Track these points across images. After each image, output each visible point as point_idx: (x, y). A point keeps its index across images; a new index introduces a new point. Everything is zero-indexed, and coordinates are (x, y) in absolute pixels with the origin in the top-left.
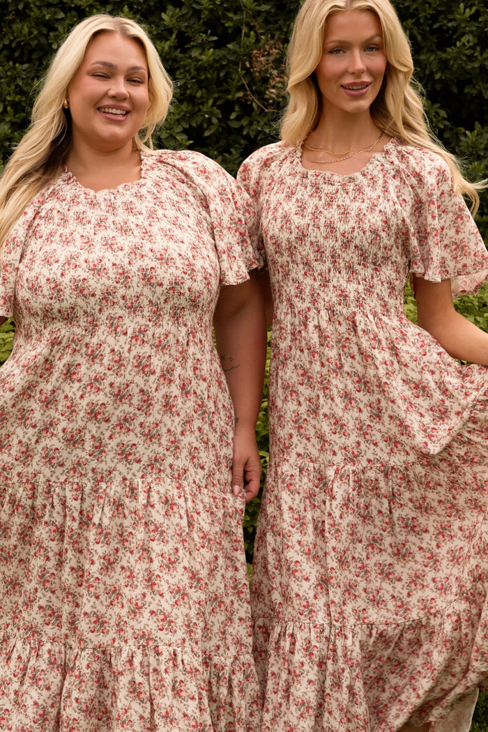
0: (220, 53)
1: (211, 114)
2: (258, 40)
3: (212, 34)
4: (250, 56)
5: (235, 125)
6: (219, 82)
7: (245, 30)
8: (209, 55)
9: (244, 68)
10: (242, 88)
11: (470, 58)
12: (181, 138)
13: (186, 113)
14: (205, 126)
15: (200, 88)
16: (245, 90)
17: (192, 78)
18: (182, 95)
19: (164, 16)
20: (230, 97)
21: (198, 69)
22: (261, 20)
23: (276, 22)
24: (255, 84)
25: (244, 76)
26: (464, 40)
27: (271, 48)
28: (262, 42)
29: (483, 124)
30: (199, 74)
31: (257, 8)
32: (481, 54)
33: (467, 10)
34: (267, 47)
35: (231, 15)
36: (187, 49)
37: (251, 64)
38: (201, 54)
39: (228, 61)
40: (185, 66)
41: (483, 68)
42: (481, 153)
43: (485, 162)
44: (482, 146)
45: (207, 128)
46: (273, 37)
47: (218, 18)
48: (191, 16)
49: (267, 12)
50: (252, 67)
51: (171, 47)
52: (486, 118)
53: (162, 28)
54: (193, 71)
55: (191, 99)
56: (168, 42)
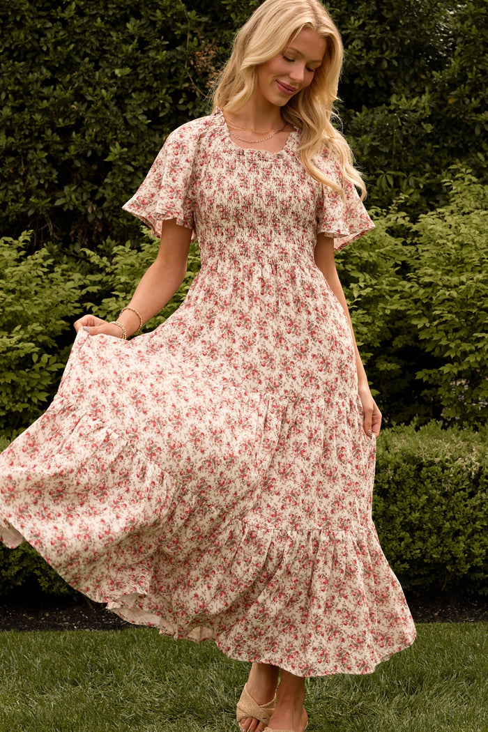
0: (172, 53)
1: (165, 100)
2: (199, 44)
3: (164, 40)
4: (193, 56)
5: (183, 108)
6: (170, 76)
7: (189, 36)
8: (162, 56)
9: (189, 65)
10: (187, 80)
11: (359, 58)
12: (142, 118)
13: (146, 99)
14: (160, 109)
15: (156, 80)
16: (190, 82)
17: (150, 73)
18: (142, 85)
19: (128, 25)
20: (179, 87)
21: (154, 66)
22: (201, 28)
23: (212, 30)
24: (197, 77)
25: (189, 71)
26: (354, 44)
27: (209, 50)
28: (203, 45)
29: (369, 106)
30: (155, 70)
31: (199, 20)
32: (367, 55)
33: (356, 22)
34: (206, 50)
35: (179, 25)
36: (146, 51)
37: (194, 62)
38: (156, 55)
39: (178, 60)
40: (144, 64)
41: (368, 65)
42: (368, 129)
43: (371, 136)
44: (368, 124)
45: (162, 111)
46: (210, 42)
47: (169, 28)
48: (148, 26)
49: (206, 23)
50: (195, 64)
51: (133, 49)
52: (370, 101)
53: (126, 35)
54: (150, 67)
55: (149, 89)
56: (131, 46)
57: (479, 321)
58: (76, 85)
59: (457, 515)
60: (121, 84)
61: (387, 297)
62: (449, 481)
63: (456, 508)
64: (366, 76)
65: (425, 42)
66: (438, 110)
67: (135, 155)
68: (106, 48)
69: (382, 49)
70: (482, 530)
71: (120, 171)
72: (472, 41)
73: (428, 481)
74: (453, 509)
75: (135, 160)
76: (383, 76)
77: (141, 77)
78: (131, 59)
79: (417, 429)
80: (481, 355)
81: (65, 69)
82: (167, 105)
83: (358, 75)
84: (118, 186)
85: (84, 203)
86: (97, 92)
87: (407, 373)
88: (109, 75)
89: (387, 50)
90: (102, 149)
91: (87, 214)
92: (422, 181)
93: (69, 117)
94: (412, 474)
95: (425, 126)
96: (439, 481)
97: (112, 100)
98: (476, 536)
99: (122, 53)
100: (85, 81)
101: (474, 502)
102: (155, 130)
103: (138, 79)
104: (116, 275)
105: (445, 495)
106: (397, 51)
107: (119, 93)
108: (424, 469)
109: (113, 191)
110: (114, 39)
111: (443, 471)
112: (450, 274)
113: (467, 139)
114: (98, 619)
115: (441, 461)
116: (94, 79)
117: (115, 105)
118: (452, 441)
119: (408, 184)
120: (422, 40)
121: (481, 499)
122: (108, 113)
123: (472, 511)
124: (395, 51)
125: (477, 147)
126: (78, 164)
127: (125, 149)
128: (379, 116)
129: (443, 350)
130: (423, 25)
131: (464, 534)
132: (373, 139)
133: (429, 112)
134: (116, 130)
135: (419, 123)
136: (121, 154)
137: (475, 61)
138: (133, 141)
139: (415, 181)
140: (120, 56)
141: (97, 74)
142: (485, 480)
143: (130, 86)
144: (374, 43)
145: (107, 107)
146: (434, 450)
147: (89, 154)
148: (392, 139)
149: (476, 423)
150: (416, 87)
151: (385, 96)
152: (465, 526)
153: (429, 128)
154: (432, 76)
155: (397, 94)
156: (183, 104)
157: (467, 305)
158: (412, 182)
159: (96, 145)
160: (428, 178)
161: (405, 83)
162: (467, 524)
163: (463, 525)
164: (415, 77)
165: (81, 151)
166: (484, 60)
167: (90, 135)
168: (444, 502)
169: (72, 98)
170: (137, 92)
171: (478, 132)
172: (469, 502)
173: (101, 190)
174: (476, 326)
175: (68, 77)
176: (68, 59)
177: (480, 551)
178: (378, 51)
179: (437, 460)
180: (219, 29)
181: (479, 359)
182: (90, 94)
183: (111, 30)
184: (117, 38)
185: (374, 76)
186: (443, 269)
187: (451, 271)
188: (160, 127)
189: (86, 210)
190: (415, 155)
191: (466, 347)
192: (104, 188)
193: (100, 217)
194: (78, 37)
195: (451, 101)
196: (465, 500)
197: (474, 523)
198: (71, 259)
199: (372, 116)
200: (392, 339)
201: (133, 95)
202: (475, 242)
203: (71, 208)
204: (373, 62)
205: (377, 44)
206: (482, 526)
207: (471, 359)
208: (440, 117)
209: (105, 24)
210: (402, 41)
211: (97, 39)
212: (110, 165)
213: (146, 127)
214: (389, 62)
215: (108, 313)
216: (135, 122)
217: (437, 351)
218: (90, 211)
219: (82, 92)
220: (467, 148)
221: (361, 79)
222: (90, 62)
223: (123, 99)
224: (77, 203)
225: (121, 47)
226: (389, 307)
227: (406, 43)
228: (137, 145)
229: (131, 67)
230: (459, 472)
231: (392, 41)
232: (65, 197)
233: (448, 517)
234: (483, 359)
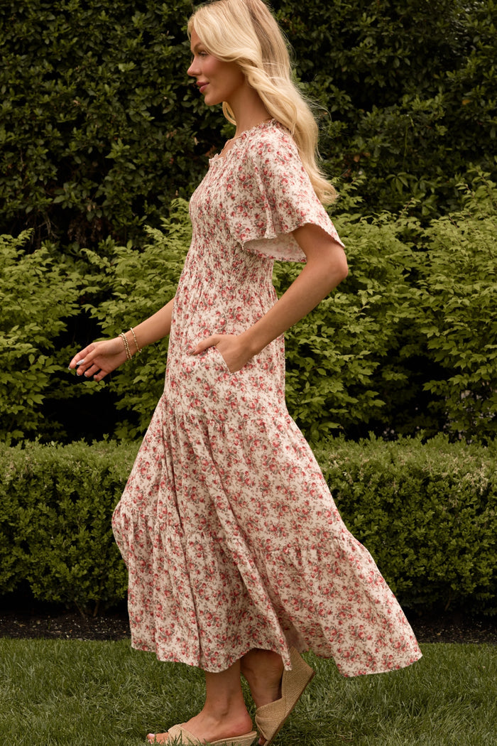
0: (178, 48)
1: (169, 96)
3: (170, 34)
5: (187, 105)
6: (175, 72)
8: (168, 50)
11: (371, 56)
12: (146, 115)
13: (150, 95)
14: (164, 105)
15: (161, 76)
17: (154, 68)
18: (146, 81)
19: (133, 19)
20: (184, 83)
21: (159, 62)
26: (366, 41)
29: (379, 106)
30: (159, 65)
32: (379, 53)
33: (369, 19)
36: (152, 46)
38: (162, 50)
39: (183, 55)
40: (149, 59)
41: (379, 63)
42: (379, 130)
43: (382, 137)
44: (379, 124)
45: (165, 107)
47: (175, 22)
48: (154, 20)
51: (137, 44)
52: (381, 101)
53: (131, 29)
54: (155, 62)
55: (153, 84)
56: (136, 40)
57: (491, 332)
58: (78, 80)
59: (463, 533)
60: (125, 79)
61: (396, 305)
62: (457, 497)
63: (463, 525)
64: (377, 75)
65: (439, 41)
66: (451, 112)
67: (137, 153)
68: (110, 42)
69: (394, 47)
70: (489, 549)
71: (121, 168)
73: (435, 496)
74: (459, 525)
75: (136, 158)
76: (394, 75)
77: (145, 72)
78: (135, 54)
79: (424, 442)
80: (493, 367)
81: (67, 64)
83: (368, 74)
84: (119, 184)
85: (83, 201)
86: (99, 87)
87: (414, 384)
88: (112, 70)
89: (399, 48)
90: (103, 146)
91: (86, 213)
92: (434, 185)
93: (70, 112)
94: (418, 489)
95: (438, 128)
96: (446, 496)
97: (114, 96)
98: (483, 555)
99: (126, 47)
100: (87, 75)
101: (483, 519)
102: (158, 127)
103: (141, 75)
104: (116, 276)
105: (452, 511)
106: (410, 50)
107: (122, 88)
108: (431, 483)
109: (114, 189)
110: (119, 32)
111: (450, 487)
112: (463, 282)
113: (481, 142)
114: (91, 628)
115: (448, 476)
116: (97, 73)
117: (118, 101)
118: (460, 456)
119: (419, 187)
120: (437, 38)
121: (489, 516)
122: (111, 109)
123: (479, 528)
124: (407, 50)
125: (492, 150)
126: (78, 161)
127: (128, 147)
128: (390, 116)
129: (453, 360)
130: (438, 23)
131: (471, 552)
132: (384, 141)
133: (442, 114)
134: (118, 126)
135: (432, 125)
136: (123, 151)
137: (492, 61)
138: (135, 138)
139: (426, 184)
140: (124, 50)
141: (100, 68)
142: (494, 497)
143: (133, 81)
144: (386, 40)
145: (109, 103)
146: (442, 464)
147: (90, 150)
148: (403, 140)
149: (485, 437)
150: (429, 87)
151: (397, 95)
152: (472, 544)
153: (442, 130)
154: (446, 76)
155: (409, 94)
156: (188, 100)
157: (479, 315)
158: (422, 186)
159: (98, 142)
160: (440, 182)
161: (417, 83)
162: (474, 542)
163: (470, 543)
164: (428, 77)
165: (82, 147)
167: (92, 132)
168: (450, 518)
169: (74, 93)
170: (141, 88)
171: (493, 135)
172: (476, 519)
173: (101, 187)
174: (488, 336)
175: (71, 71)
176: (71, 53)
177: (487, 570)
178: (390, 49)
179: (445, 474)
181: (491, 371)
182: (92, 90)
183: (116, 23)
184: (122, 32)
185: (386, 75)
186: (455, 277)
187: (463, 279)
188: (163, 124)
189: (86, 208)
190: (426, 157)
191: (478, 358)
192: (104, 186)
193: (99, 216)
194: (82, 31)
195: (465, 102)
196: (472, 517)
197: (481, 541)
198: (69, 258)
199: (382, 116)
200: (400, 349)
201: (137, 90)
202: (489, 249)
203: (70, 206)
204: (384, 60)
205: (389, 42)
206: (489, 544)
207: (483, 371)
208: (454, 119)
209: (109, 17)
210: (416, 39)
211: (101, 33)
212: (112, 162)
213: (149, 124)
214: (401, 60)
215: (107, 315)
216: (138, 119)
217: (447, 361)
218: (89, 209)
219: (84, 87)
220: (481, 153)
221: (372, 78)
222: (93, 56)
223: (126, 95)
224: (76, 200)
225: (125, 41)
226: (397, 315)
227: (420, 41)
228: (139, 142)
229: (135, 62)
230: (467, 488)
231: (405, 39)
232: (64, 194)
233: (455, 534)
234: (494, 372)
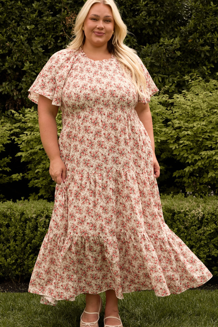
0: (55, 18)
1: (51, 40)
2: (68, 14)
3: (51, 11)
4: (65, 19)
5: (60, 45)
6: (54, 29)
7: (63, 10)
8: (50, 19)
9: (63, 23)
10: (62, 31)
11: (145, 20)
12: (40, 49)
13: (42, 40)
14: (49, 45)
15: (47, 31)
16: (63, 32)
17: (44, 27)
18: (40, 34)
19: (33, 5)
20: (58, 34)
21: (46, 24)
22: (69, 6)
23: (74, 7)
24: (67, 29)
25: (63, 26)
26: (143, 13)
27: (72, 16)
28: (69, 14)
29: (150, 44)
30: (46, 26)
31: (67, 2)
32: (149, 18)
33: (144, 2)
34: (71, 16)
35: (58, 4)
36: (42, 17)
37: (65, 22)
38: (47, 19)
39: (57, 21)
40: (41, 23)
41: (149, 24)
42: (149, 54)
43: (151, 57)
44: (149, 52)
45: (49, 46)
46: (73, 12)
47: (53, 6)
48: (43, 5)
49: (71, 4)
50: (66, 23)
51: (36, 16)
52: (150, 42)
53: (32, 9)
54: (44, 25)
55: (44, 35)
56: (35, 14)
57: (203, 145)
58: (8, 34)
59: (192, 238)
60: (30, 33)
61: (158, 133)
62: (188, 221)
63: (192, 234)
64: (148, 29)
65: (177, 13)
66: (183, 45)
67: (37, 67)
68: (23, 16)
69: (156, 16)
70: (204, 246)
71: (29, 75)
72: (200, 11)
73: (178, 221)
74: (190, 235)
75: (36, 70)
76: (156, 29)
77: (40, 29)
78: (35, 21)
79: (173, 197)
80: (204, 161)
81: (3, 26)
82: (52, 43)
83: (144, 29)
84: (28, 82)
85: (12, 91)
86: (18, 37)
87: (168, 172)
88: (24, 29)
89: (158, 16)
90: (21, 64)
91: (14, 96)
92: (176, 80)
93: (5, 49)
94: (170, 218)
95: (177, 53)
96: (183, 221)
97: (25, 41)
98: (201, 248)
99: (31, 18)
100: (12, 31)
101: (201, 231)
102: (46, 55)
103: (38, 31)
104: (26, 122)
105: (186, 228)
106: (164, 17)
107: (29, 37)
108: (176, 215)
109: (26, 84)
110: (27, 11)
111: (185, 216)
112: (189, 122)
113: (198, 59)
114: (17, 288)
115: (184, 211)
116: (17, 30)
117: (27, 43)
118: (190, 202)
119: (169, 81)
120: (176, 11)
121: (204, 230)
122: (24, 47)
123: (199, 236)
124: (162, 17)
125: (202, 63)
126: (9, 72)
127: (32, 64)
128: (155, 48)
129: (185, 159)
130: (176, 4)
131: (195, 247)
132: (152, 59)
133: (179, 46)
134: (28, 55)
135: (174, 51)
136: (30, 67)
137: (201, 21)
138: (36, 61)
139: (173, 79)
140: (30, 19)
141: (19, 28)
142: (206, 221)
143: (34, 34)
144: (152, 13)
145: (23, 44)
146: (181, 206)
147: (15, 67)
148: (161, 59)
149: (201, 194)
150: (173, 34)
151: (158, 39)
152: (196, 243)
153: (179, 53)
154: (181, 29)
155: (163, 38)
156: (60, 42)
157: (197, 137)
158: (171, 80)
159: (18, 63)
160: (178, 78)
161: (167, 33)
162: (197, 242)
163: (195, 243)
164: (173, 29)
165: (11, 65)
166: (205, 21)
167: (15, 58)
168: (185, 231)
169: (7, 40)
170: (38, 37)
171: (203, 56)
172: (198, 231)
173: (20, 84)
174: (202, 147)
175: (5, 30)
176: (5, 22)
177: (203, 256)
178: (154, 17)
179: (182, 211)
180: (77, 7)
181: (203, 163)
182: (15, 38)
183: (25, 7)
184: (28, 11)
185: (153, 29)
186: (185, 120)
187: (189, 120)
188: (49, 54)
189: (13, 94)
190: (172, 67)
191: (197, 157)
192: (22, 83)
193: (20, 97)
194: (9, 11)
195: (189, 41)
196: (196, 230)
197: (200, 242)
198: (6, 118)
199: (151, 48)
200: (161, 154)
201: (36, 38)
202: (201, 106)
203: (6, 93)
204: (151, 22)
205: (153, 13)
206: (204, 243)
207: (199, 163)
208: (184, 49)
209: (22, 4)
210: (166, 12)
211: (18, 11)
212: (25, 72)
213: (42, 54)
214: (160, 22)
215: (23, 141)
216: (37, 51)
217: (183, 159)
218: (15, 94)
219: (11, 37)
220: (198, 64)
221: (146, 31)
222: (15, 22)
223: (31, 40)
224: (9, 90)
225: (30, 15)
226: (159, 138)
227: (168, 13)
228: (38, 62)
229: (35, 25)
230: (193, 217)
231: (161, 12)
232: (3, 88)
233: (188, 239)
234: (205, 163)
